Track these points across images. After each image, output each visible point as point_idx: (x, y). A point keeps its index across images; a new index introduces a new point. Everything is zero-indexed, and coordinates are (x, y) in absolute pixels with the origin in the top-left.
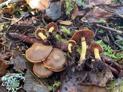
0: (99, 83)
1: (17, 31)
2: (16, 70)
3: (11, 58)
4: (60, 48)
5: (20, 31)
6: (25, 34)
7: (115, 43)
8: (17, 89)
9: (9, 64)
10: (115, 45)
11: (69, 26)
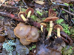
0: (57, 48)
1: (5, 11)
2: (10, 38)
3: (5, 31)
4: (35, 27)
5: (7, 11)
6: (11, 13)
7: (72, 20)
8: (12, 50)
9: (5, 35)
10: (71, 21)
11: (42, 5)
